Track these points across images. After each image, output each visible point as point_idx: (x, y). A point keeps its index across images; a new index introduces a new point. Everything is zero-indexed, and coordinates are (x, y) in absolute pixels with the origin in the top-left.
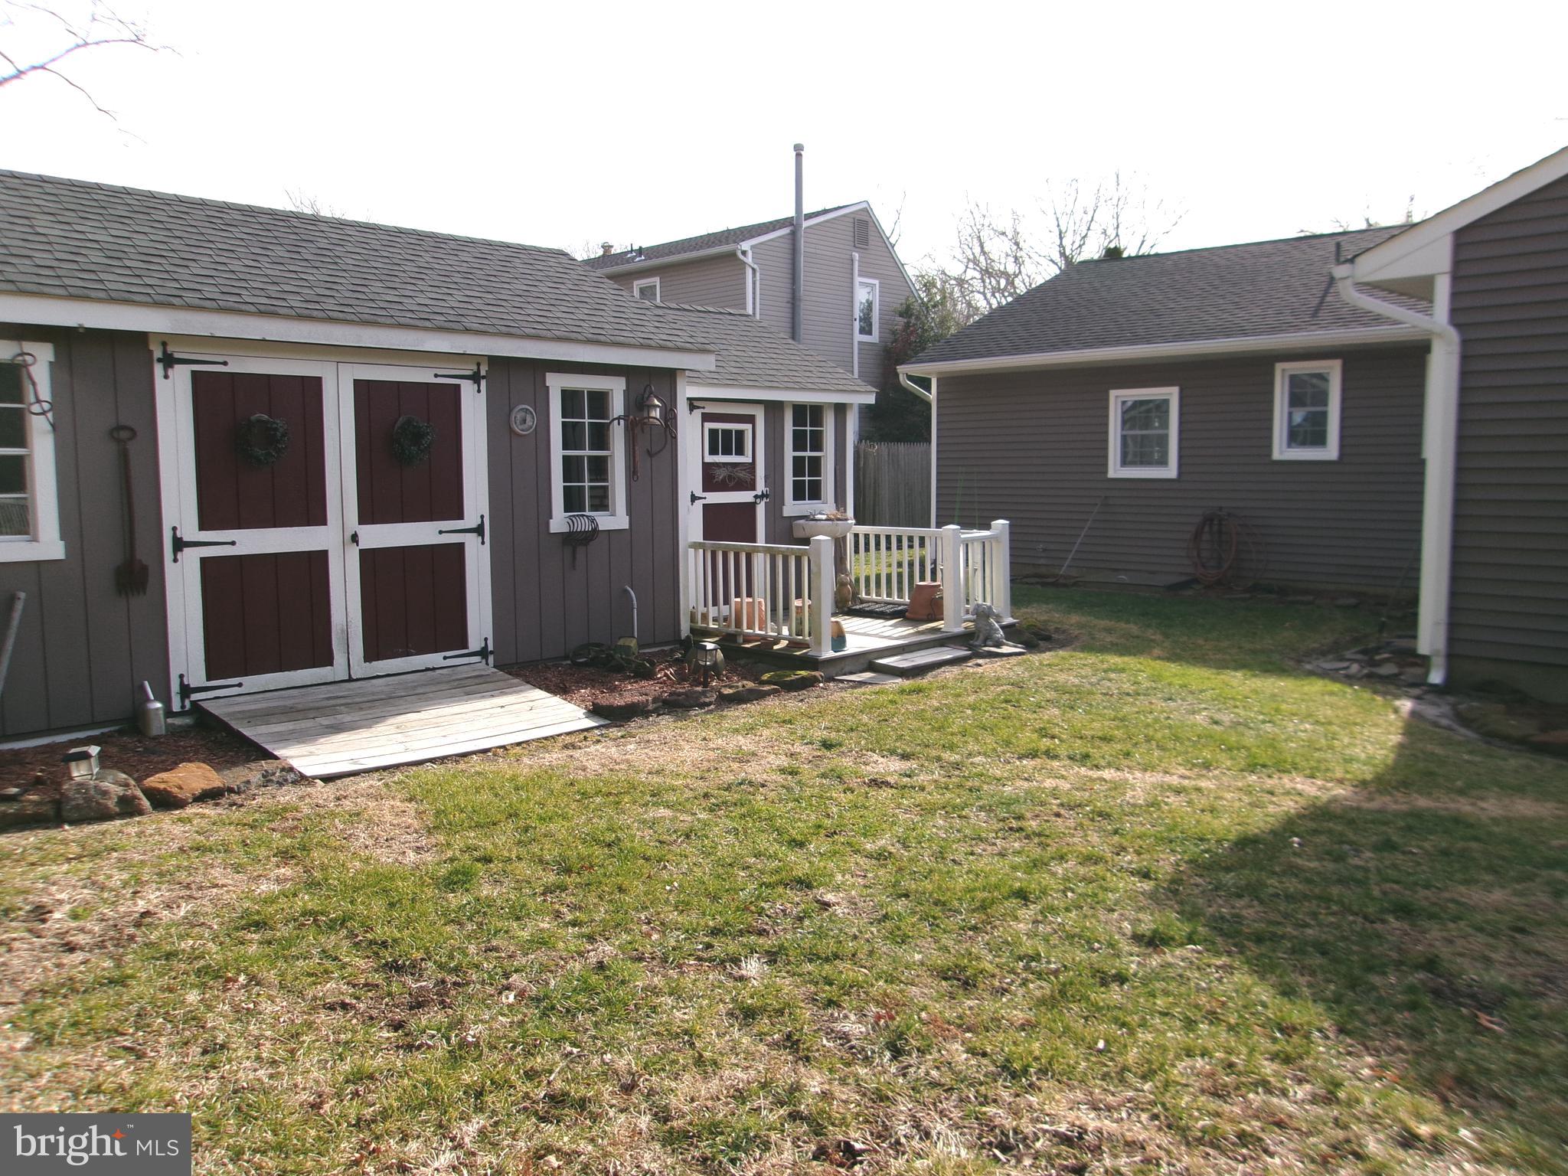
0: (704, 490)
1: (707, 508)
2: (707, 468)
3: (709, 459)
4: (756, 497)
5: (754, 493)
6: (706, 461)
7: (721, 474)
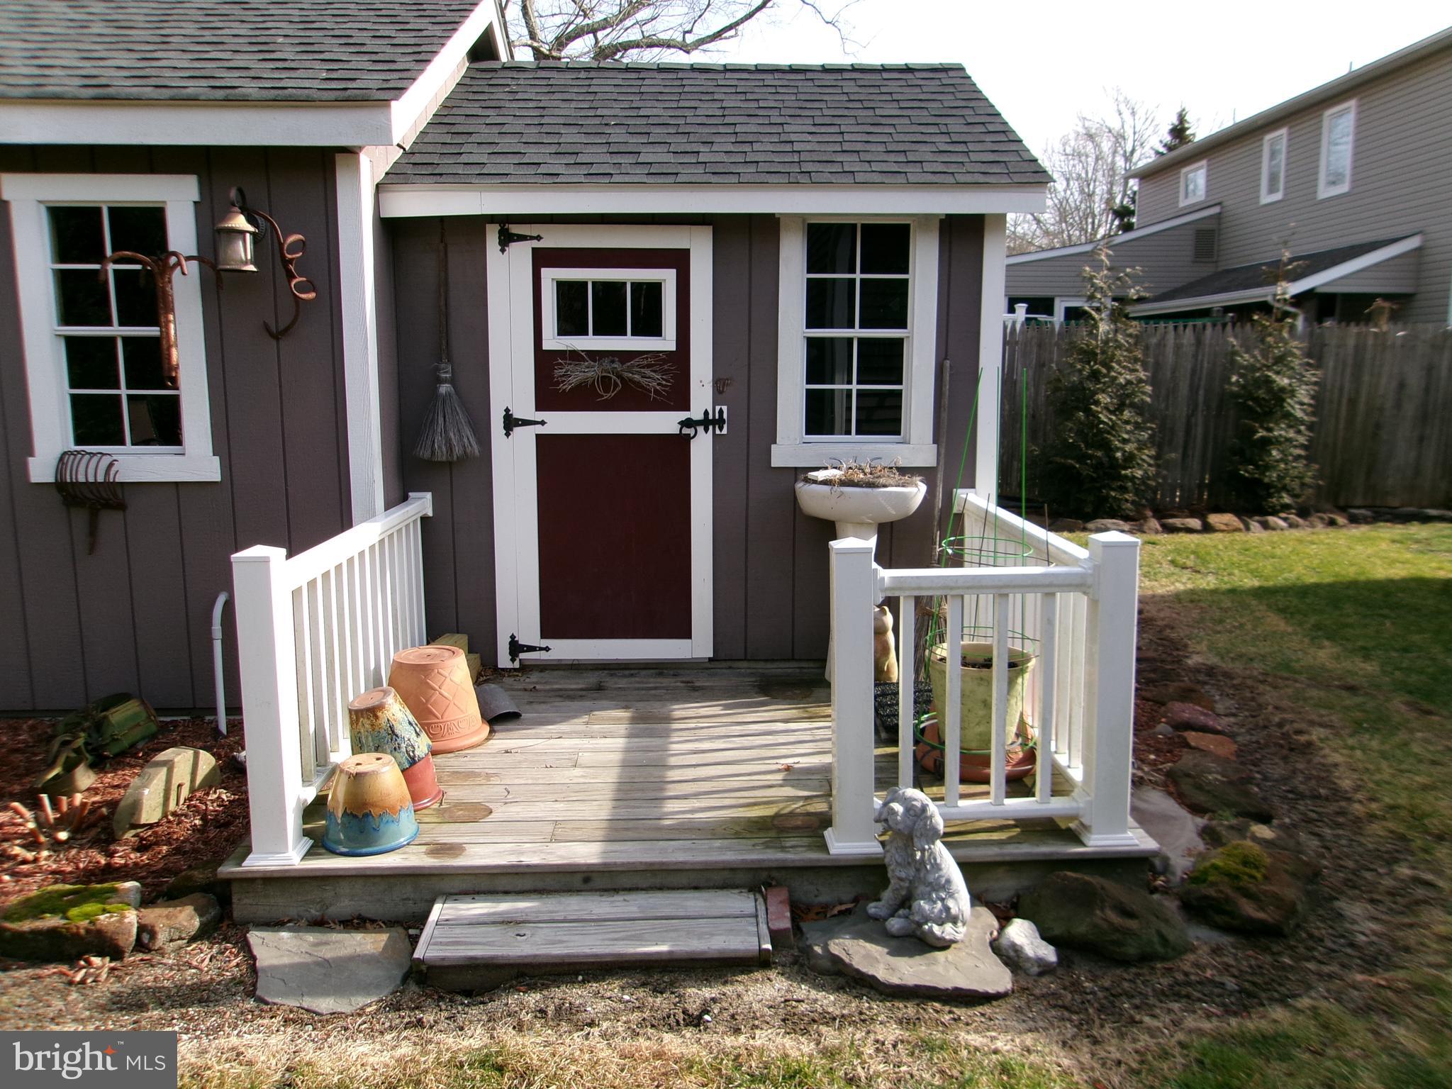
0: (540, 407)
1: (546, 444)
2: (545, 362)
3: (553, 341)
4: (688, 423)
5: (683, 415)
6: (547, 346)
7: (577, 375)
